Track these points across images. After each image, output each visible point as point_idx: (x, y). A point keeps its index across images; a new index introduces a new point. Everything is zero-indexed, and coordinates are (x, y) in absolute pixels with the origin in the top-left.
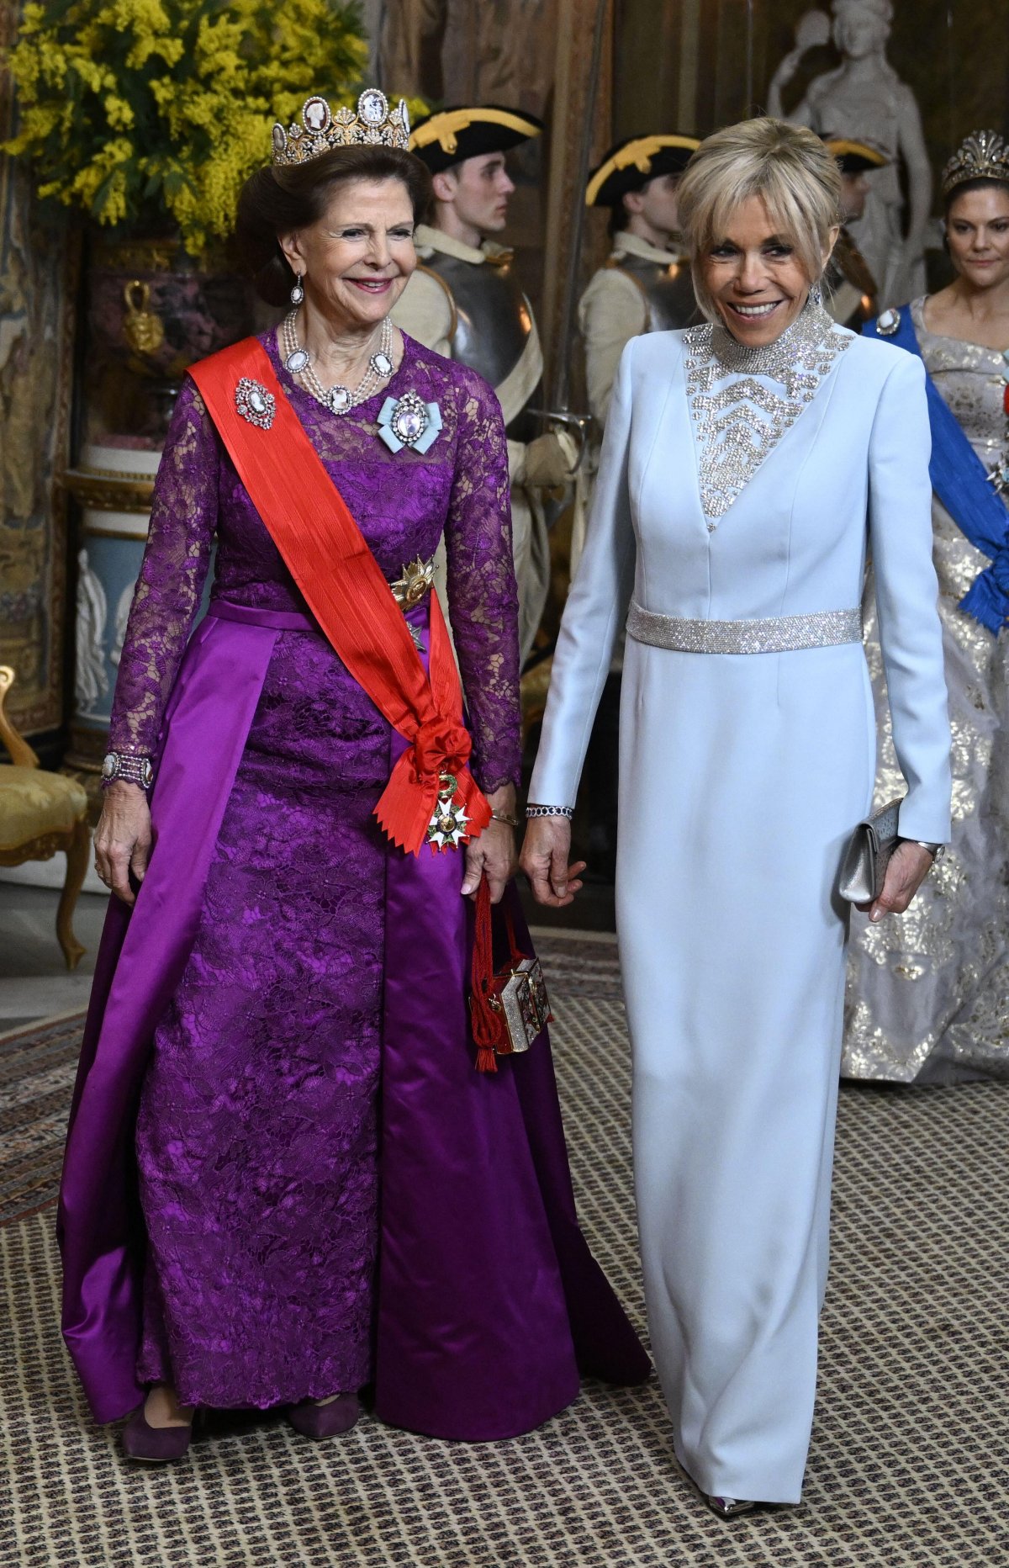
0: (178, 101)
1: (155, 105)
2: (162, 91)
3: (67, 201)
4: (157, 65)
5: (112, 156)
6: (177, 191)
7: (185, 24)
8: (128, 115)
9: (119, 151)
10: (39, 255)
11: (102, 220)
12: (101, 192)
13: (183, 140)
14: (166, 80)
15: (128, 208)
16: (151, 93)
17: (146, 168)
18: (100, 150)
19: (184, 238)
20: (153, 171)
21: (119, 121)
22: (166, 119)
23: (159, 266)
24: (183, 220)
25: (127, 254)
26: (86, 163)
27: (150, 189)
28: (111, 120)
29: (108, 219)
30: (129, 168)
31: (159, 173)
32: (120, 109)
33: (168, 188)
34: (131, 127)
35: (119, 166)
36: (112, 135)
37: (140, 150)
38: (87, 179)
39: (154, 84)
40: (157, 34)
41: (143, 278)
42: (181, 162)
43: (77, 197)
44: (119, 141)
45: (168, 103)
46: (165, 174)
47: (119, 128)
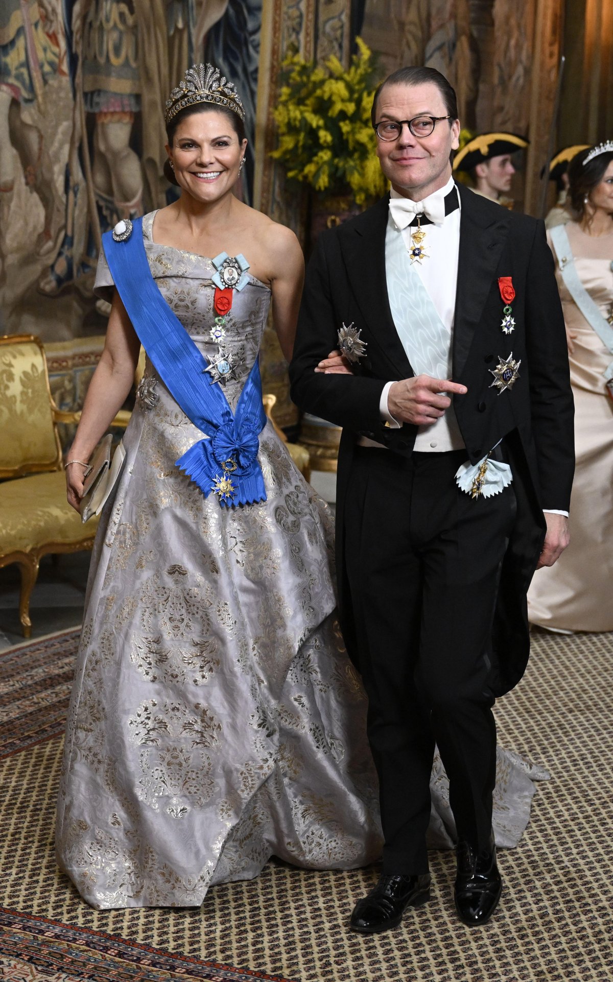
0: (353, 132)
1: (341, 134)
2: (345, 127)
3: (300, 178)
4: (343, 115)
5: (322, 158)
6: (352, 174)
7: (356, 96)
8: (329, 138)
9: (325, 155)
10: (288, 204)
11: (317, 188)
12: (317, 175)
13: (355, 150)
14: (347, 122)
15: (329, 182)
16: (340, 129)
17: (338, 163)
18: (316, 155)
19: (355, 196)
20: (341, 164)
21: (325, 141)
22: (347, 141)
23: (343, 210)
24: (355, 187)
25: (328, 204)
26: (310, 161)
27: (339, 174)
28: (322, 141)
29: (320, 188)
30: (330, 163)
31: (344, 166)
32: (325, 136)
33: (348, 173)
34: (331, 144)
35: (325, 163)
36: (321, 147)
37: (335, 155)
38: (310, 169)
39: (342, 124)
40: (343, 101)
41: (337, 214)
42: (354, 160)
43: (305, 177)
44: (325, 151)
45: (348, 133)
46: (346, 166)
47: (325, 145)
